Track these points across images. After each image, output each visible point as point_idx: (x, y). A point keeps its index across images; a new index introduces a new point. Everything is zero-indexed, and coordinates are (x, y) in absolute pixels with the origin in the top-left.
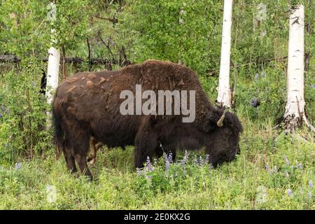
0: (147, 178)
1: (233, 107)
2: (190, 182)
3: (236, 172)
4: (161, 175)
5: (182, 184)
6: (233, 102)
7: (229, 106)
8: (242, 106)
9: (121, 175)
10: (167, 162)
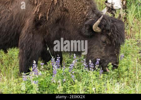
0: (33, 83)
1: (125, 7)
2: (79, 87)
3: (128, 76)
4: (48, 80)
5: (70, 89)
6: (124, 2)
7: (120, 7)
8: (133, 7)
9: (6, 80)
10: (55, 66)
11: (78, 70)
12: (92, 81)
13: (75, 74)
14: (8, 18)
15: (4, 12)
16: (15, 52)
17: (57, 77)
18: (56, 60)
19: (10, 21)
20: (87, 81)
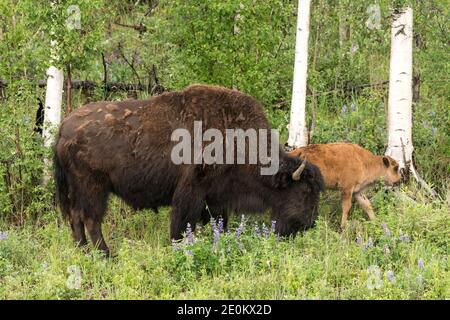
0: (186, 254)
2: (248, 260)
3: (314, 245)
5: (237, 262)
9: (150, 249)
10: (216, 231)
11: (247, 237)
12: (266, 251)
13: (243, 241)
14: (162, 166)
15: (157, 158)
16: (165, 212)
17: (219, 246)
18: (217, 222)
19: (163, 170)
20: (259, 251)
